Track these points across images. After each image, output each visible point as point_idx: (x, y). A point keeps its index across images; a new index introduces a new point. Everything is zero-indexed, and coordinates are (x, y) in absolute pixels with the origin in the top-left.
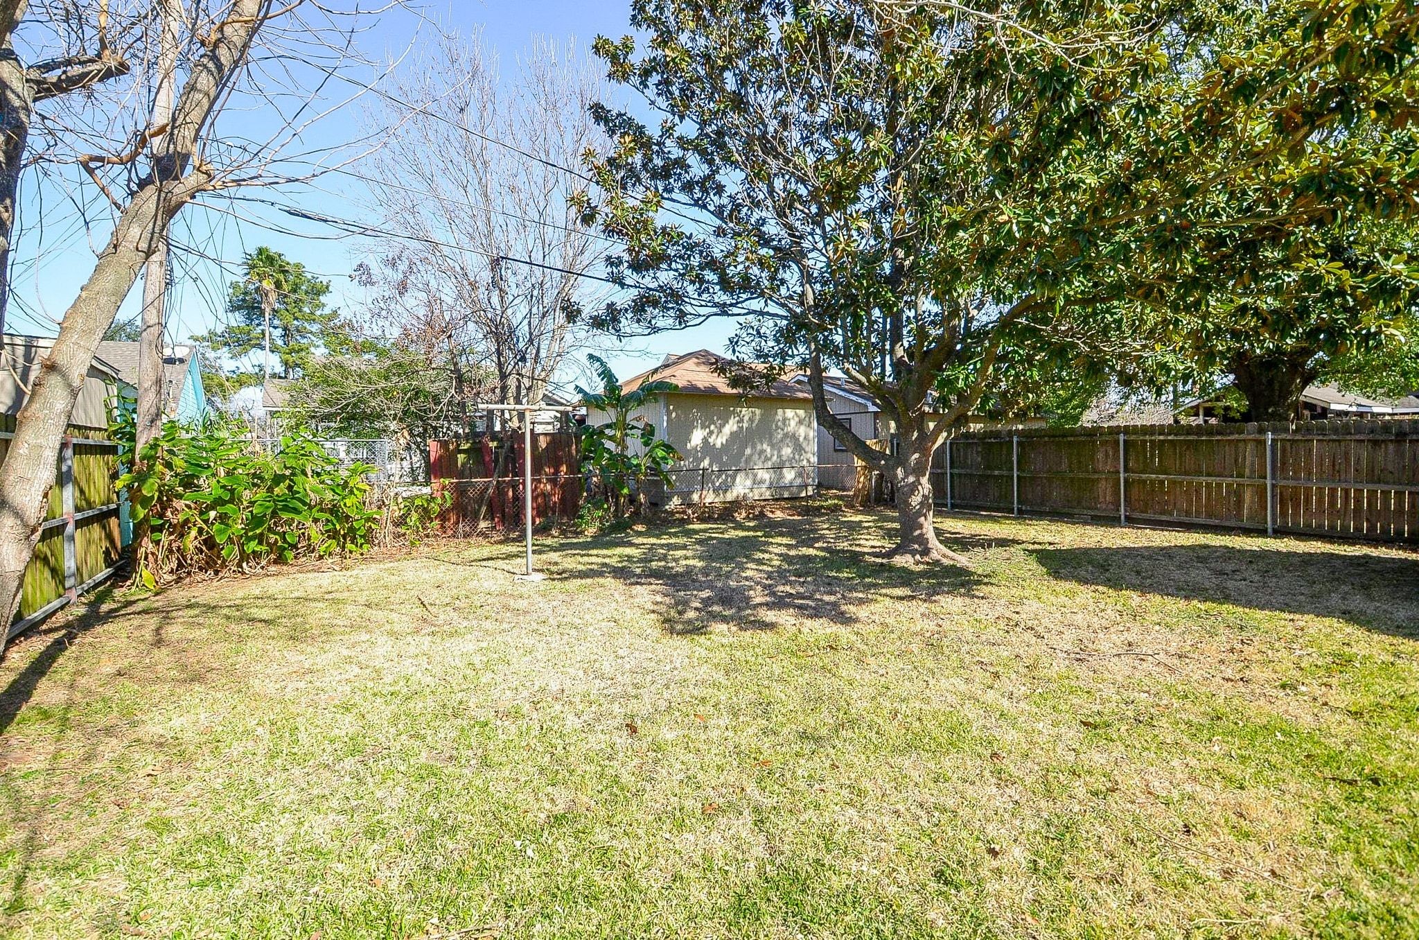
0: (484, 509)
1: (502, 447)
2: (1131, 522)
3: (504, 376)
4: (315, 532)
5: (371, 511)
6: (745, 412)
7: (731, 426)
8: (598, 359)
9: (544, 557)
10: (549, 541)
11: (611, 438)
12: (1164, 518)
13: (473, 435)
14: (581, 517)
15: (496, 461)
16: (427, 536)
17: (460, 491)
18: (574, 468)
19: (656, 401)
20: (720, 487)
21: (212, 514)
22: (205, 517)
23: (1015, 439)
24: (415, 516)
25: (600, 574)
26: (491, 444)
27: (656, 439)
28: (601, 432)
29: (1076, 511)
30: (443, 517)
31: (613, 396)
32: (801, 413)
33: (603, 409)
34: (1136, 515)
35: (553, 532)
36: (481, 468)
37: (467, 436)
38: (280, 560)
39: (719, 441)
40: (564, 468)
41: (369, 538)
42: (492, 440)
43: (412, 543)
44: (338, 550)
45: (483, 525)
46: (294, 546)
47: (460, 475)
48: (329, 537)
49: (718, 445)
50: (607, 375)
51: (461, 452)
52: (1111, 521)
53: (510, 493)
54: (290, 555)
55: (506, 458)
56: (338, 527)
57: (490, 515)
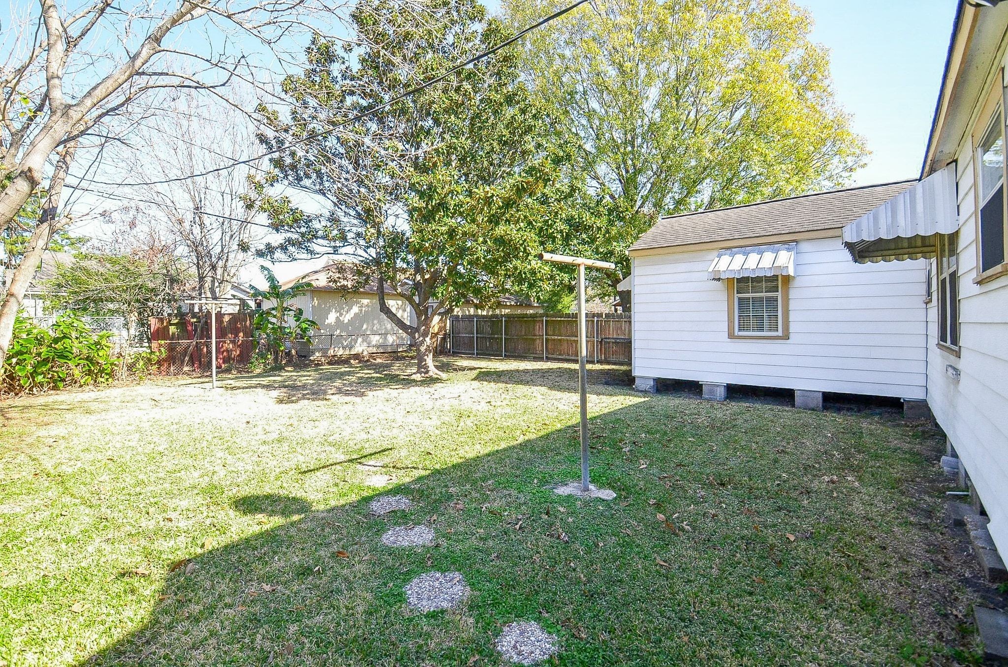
0: (187, 358)
1: (199, 322)
2: (548, 359)
3: (201, 278)
4: (77, 372)
5: (114, 359)
6: (365, 301)
7: (355, 309)
8: (267, 269)
9: (224, 382)
10: (230, 376)
11: (275, 316)
12: (560, 357)
13: (181, 315)
14: (252, 363)
15: (196, 330)
16: (150, 374)
17: (171, 349)
18: (249, 333)
19: (304, 295)
20: (347, 346)
21: (14, 360)
22: (9, 362)
23: (504, 319)
24: (141, 363)
25: (256, 387)
26: (192, 320)
27: (303, 318)
28: (268, 313)
29: (527, 355)
30: (159, 363)
31: (275, 291)
32: (400, 302)
33: (269, 299)
34: (550, 356)
35: (233, 372)
36: (185, 334)
37: (176, 316)
38: (55, 388)
39: (347, 318)
40: (241, 334)
41: (111, 375)
42: (193, 318)
43: (141, 378)
44: (92, 382)
45: (186, 369)
46: (63, 380)
47: (172, 338)
48: (86, 374)
49: (346, 321)
50: (271, 279)
51: (171, 325)
52: (540, 359)
53: (205, 350)
54: (61, 385)
55: (202, 328)
56: (92, 368)
57: (192, 362)
